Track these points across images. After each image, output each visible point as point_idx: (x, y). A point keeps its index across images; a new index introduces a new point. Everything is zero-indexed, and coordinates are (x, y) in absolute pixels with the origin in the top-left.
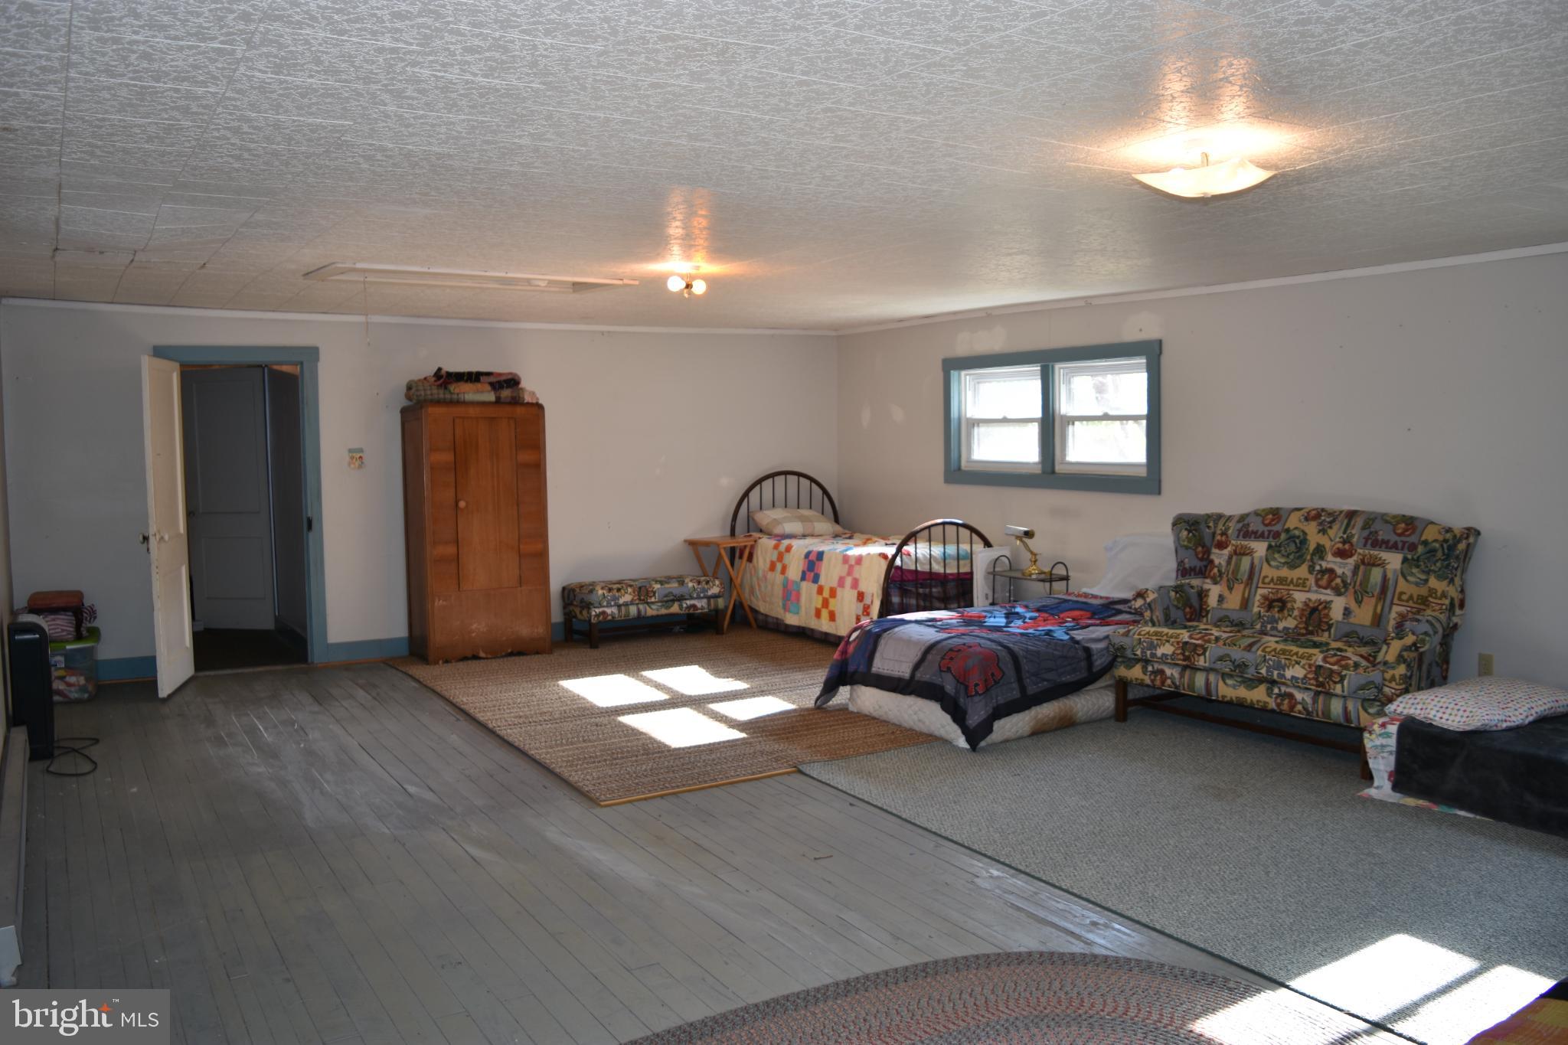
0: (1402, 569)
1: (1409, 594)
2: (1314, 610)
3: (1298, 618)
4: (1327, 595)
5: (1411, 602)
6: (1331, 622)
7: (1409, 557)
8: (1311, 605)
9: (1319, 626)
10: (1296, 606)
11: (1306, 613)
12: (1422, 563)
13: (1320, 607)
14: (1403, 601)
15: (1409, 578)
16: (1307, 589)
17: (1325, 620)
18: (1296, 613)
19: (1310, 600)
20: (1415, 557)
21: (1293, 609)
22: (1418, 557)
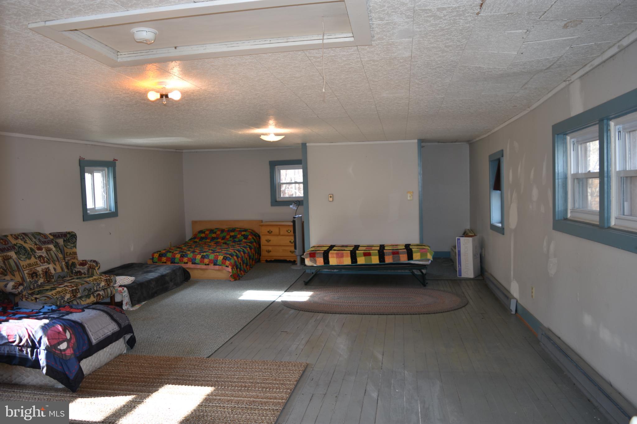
0: (64, 244)
1: (69, 252)
2: (46, 272)
3: (43, 277)
4: (46, 266)
5: (71, 255)
6: (53, 275)
7: (65, 239)
8: (44, 271)
9: (50, 278)
10: (40, 273)
11: (45, 274)
12: (71, 241)
13: (47, 270)
14: (68, 255)
15: (68, 247)
16: (39, 265)
17: (51, 275)
18: (42, 276)
19: (43, 269)
20: (67, 239)
21: (40, 275)
22: (68, 239)
